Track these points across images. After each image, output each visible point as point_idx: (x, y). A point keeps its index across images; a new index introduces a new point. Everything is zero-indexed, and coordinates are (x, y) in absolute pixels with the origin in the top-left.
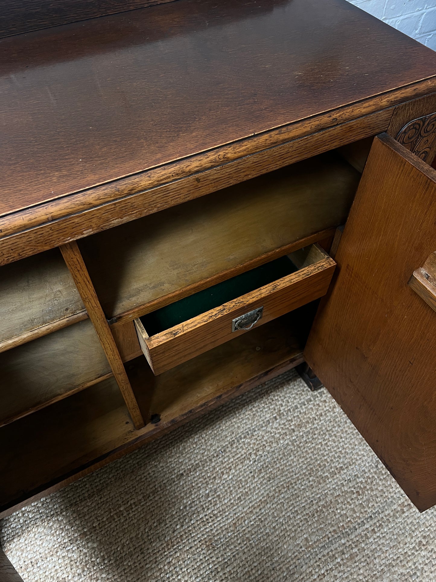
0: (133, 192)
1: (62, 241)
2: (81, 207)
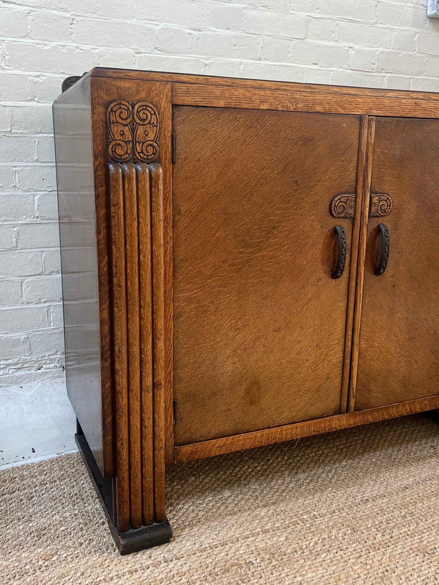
0: (385, 96)
1: (349, 111)
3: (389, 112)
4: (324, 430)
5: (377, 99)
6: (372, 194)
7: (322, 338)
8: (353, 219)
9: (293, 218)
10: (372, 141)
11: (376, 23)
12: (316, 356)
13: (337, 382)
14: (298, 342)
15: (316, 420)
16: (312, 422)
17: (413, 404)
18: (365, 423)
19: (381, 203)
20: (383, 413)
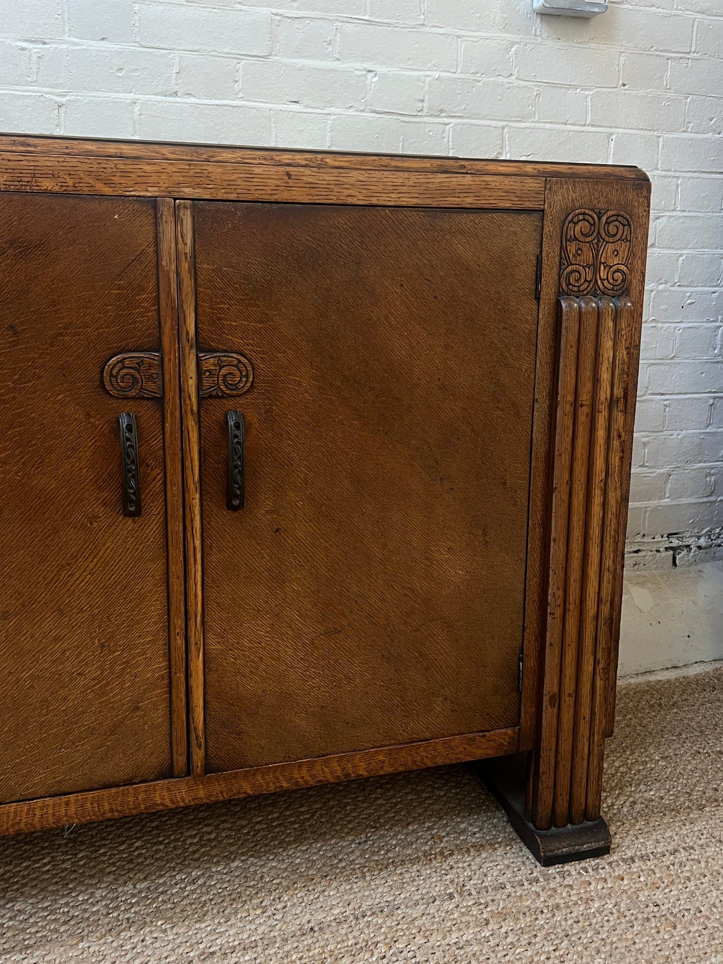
0: (212, 159)
1: (124, 189)
2: (154, 154)
3: (223, 191)
4: (136, 808)
5: (190, 165)
6: (202, 352)
7: (114, 632)
8: (159, 401)
9: (14, 398)
10: (188, 249)
11: (423, 25)
12: (100, 667)
13: (159, 715)
14: (56, 640)
15: (114, 790)
16: (105, 792)
17: (348, 761)
18: (234, 795)
19: (224, 371)
20: (277, 778)
